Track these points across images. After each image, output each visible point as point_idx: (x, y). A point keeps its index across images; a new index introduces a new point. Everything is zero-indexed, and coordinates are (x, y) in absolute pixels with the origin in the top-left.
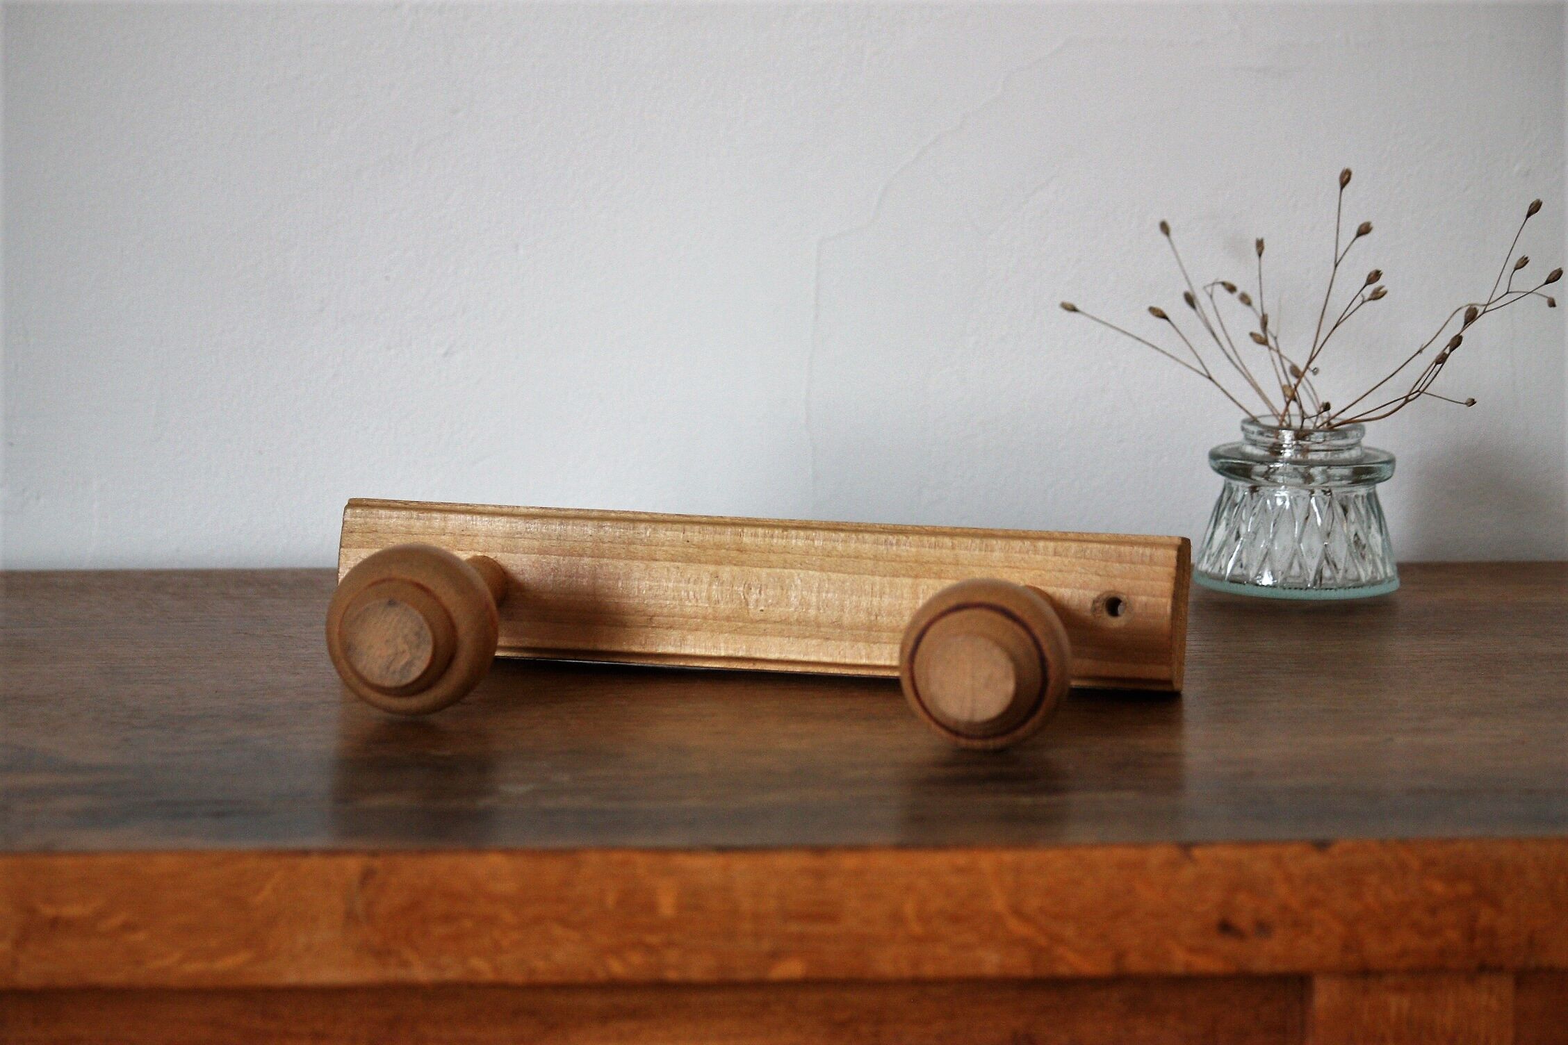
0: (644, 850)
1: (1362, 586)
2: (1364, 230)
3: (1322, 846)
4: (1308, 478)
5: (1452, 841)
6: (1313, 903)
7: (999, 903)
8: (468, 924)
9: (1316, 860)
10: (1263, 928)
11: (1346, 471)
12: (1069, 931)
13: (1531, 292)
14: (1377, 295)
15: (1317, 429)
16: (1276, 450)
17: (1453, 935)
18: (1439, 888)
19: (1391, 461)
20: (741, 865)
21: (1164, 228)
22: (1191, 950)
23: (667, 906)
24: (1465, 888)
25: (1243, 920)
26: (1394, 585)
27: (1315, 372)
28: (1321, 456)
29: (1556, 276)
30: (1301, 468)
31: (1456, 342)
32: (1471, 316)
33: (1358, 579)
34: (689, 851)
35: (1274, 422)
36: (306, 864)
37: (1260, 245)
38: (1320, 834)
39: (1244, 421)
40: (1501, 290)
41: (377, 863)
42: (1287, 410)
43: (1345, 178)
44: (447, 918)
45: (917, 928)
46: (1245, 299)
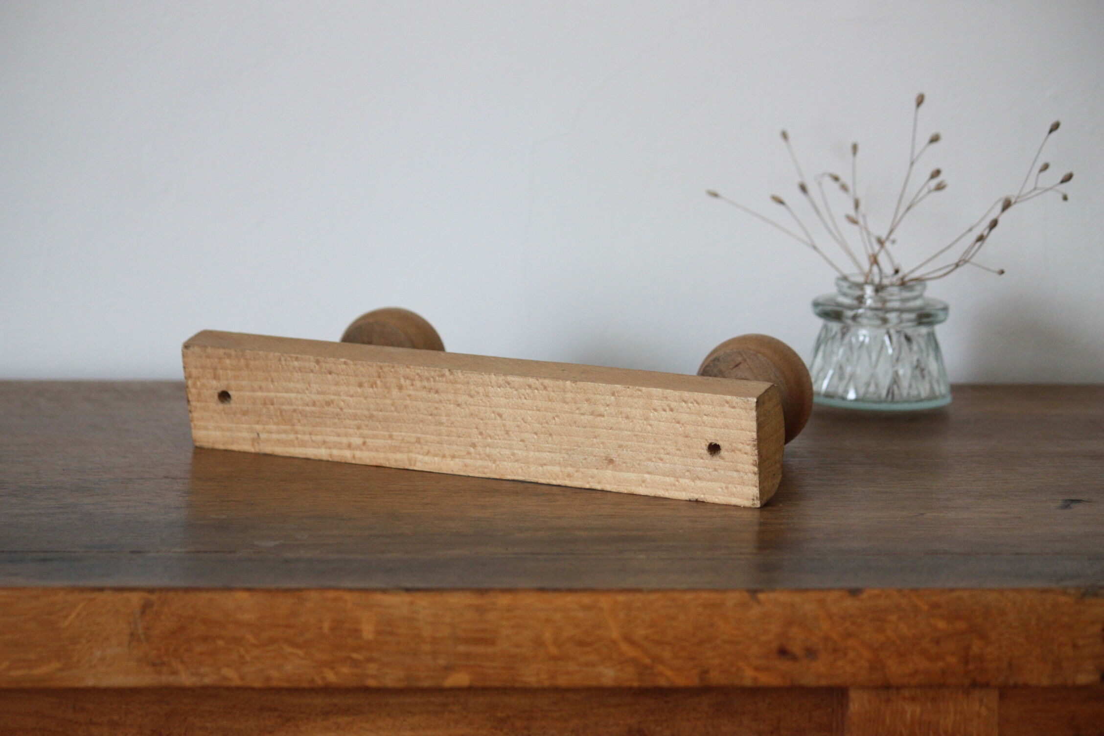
0: (350, 590)
1: (921, 400)
2: (935, 139)
3: (854, 592)
4: (885, 321)
5: (952, 590)
6: (849, 635)
7: (615, 634)
8: (221, 643)
9: (850, 603)
10: (811, 653)
11: (912, 316)
12: (667, 654)
13: (1051, 189)
14: (940, 187)
15: (892, 285)
16: (860, 299)
17: (952, 660)
18: (941, 624)
19: (945, 309)
20: (423, 602)
21: (784, 135)
22: (757, 669)
23: (368, 632)
24: (961, 625)
25: (796, 648)
26: (947, 401)
27: (893, 242)
28: (896, 305)
29: (1068, 178)
30: (881, 314)
31: (994, 224)
32: (1007, 205)
33: (919, 395)
34: (384, 591)
35: (860, 279)
36: (101, 597)
37: (855, 148)
38: (854, 585)
39: (838, 279)
40: (1030, 186)
41: (153, 597)
42: (871, 270)
43: (920, 101)
44: (205, 639)
45: (553, 650)
46: (844, 188)
